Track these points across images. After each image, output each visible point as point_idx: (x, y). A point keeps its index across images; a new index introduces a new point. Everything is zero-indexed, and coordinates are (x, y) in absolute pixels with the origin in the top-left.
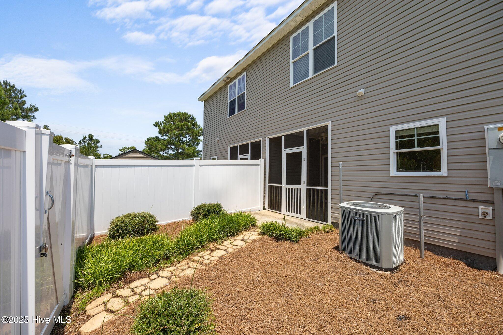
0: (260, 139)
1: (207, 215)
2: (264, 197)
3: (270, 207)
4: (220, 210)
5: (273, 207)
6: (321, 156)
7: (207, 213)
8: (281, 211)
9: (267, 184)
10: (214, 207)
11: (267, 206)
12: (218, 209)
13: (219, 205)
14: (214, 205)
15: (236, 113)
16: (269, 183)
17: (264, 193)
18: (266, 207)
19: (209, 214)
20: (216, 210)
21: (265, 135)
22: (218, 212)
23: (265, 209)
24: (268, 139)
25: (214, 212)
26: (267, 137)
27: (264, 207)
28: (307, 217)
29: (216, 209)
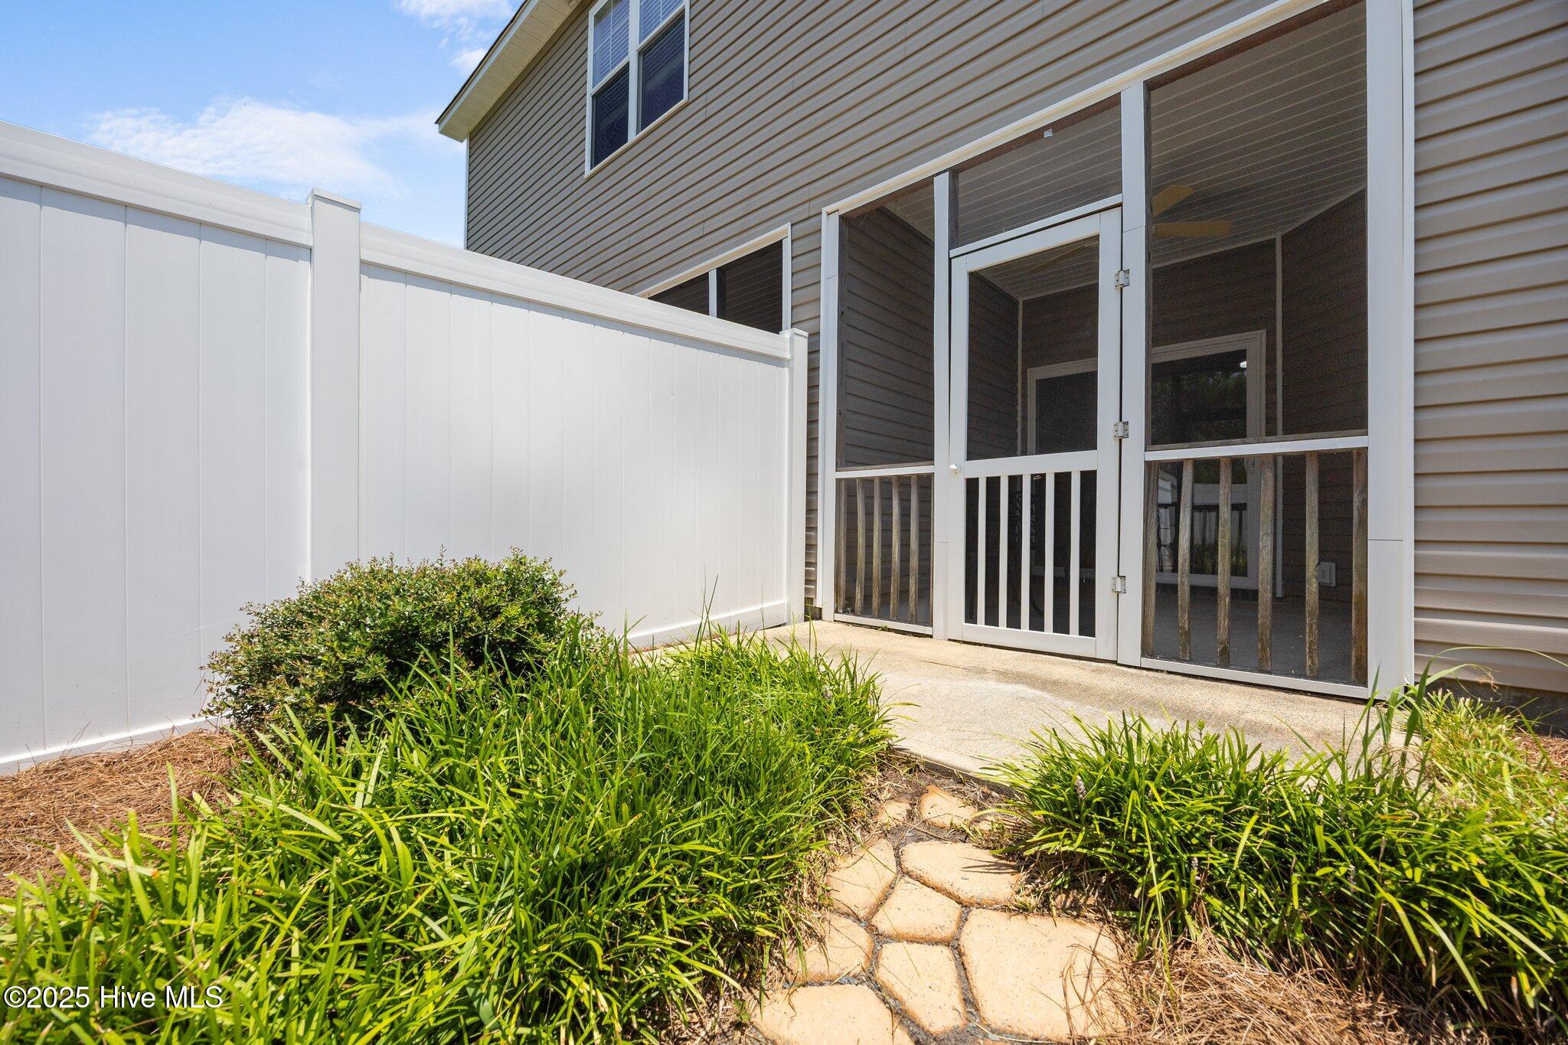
0: (783, 232)
1: (377, 687)
2: (810, 547)
3: (846, 603)
4: (545, 626)
5: (868, 598)
6: (1024, 373)
7: (377, 667)
8: (928, 622)
9: (829, 475)
10: (477, 594)
11: (825, 597)
12: (513, 610)
13: (536, 581)
14: (481, 579)
15: (632, 136)
16: (840, 465)
17: (811, 527)
18: (818, 604)
19: (398, 670)
20: (496, 623)
21: (814, 203)
22: (521, 643)
23: (812, 613)
24: (835, 218)
25: (473, 653)
26: (825, 210)
27: (809, 601)
28: (1146, 652)
29: (495, 612)
